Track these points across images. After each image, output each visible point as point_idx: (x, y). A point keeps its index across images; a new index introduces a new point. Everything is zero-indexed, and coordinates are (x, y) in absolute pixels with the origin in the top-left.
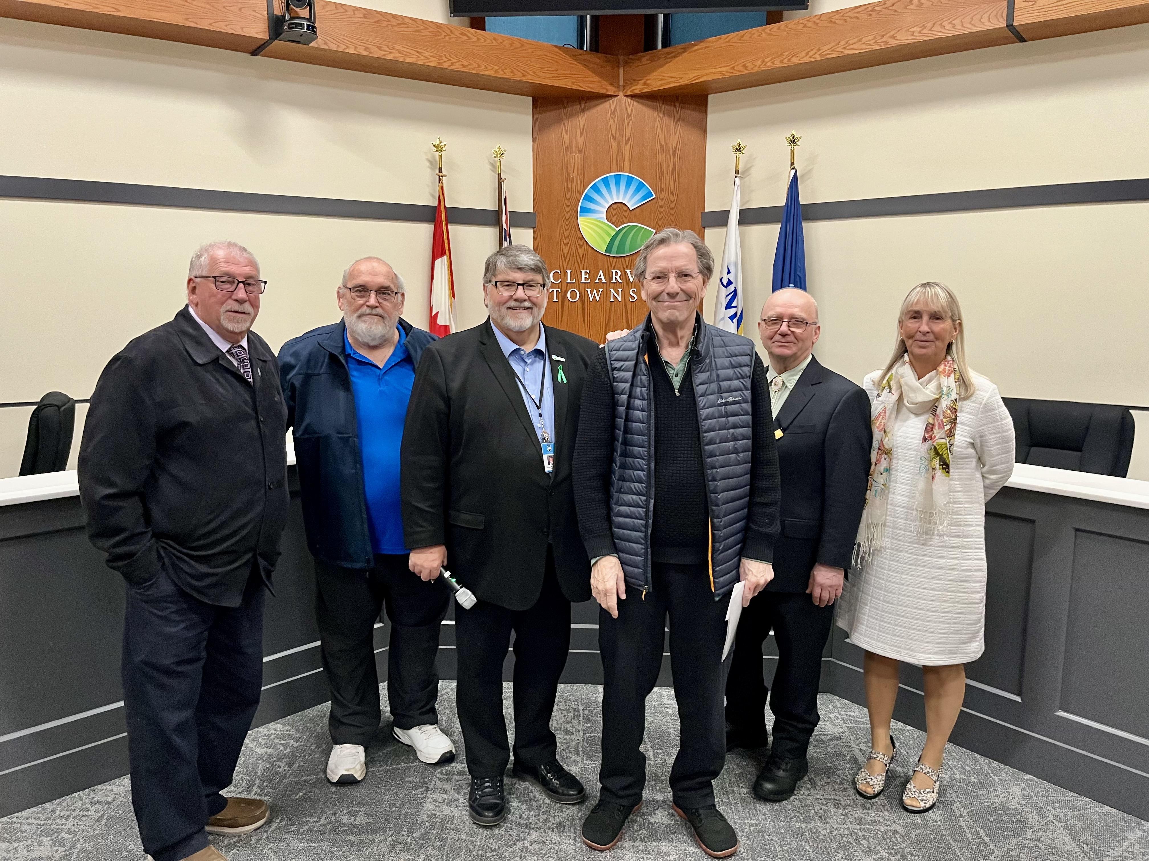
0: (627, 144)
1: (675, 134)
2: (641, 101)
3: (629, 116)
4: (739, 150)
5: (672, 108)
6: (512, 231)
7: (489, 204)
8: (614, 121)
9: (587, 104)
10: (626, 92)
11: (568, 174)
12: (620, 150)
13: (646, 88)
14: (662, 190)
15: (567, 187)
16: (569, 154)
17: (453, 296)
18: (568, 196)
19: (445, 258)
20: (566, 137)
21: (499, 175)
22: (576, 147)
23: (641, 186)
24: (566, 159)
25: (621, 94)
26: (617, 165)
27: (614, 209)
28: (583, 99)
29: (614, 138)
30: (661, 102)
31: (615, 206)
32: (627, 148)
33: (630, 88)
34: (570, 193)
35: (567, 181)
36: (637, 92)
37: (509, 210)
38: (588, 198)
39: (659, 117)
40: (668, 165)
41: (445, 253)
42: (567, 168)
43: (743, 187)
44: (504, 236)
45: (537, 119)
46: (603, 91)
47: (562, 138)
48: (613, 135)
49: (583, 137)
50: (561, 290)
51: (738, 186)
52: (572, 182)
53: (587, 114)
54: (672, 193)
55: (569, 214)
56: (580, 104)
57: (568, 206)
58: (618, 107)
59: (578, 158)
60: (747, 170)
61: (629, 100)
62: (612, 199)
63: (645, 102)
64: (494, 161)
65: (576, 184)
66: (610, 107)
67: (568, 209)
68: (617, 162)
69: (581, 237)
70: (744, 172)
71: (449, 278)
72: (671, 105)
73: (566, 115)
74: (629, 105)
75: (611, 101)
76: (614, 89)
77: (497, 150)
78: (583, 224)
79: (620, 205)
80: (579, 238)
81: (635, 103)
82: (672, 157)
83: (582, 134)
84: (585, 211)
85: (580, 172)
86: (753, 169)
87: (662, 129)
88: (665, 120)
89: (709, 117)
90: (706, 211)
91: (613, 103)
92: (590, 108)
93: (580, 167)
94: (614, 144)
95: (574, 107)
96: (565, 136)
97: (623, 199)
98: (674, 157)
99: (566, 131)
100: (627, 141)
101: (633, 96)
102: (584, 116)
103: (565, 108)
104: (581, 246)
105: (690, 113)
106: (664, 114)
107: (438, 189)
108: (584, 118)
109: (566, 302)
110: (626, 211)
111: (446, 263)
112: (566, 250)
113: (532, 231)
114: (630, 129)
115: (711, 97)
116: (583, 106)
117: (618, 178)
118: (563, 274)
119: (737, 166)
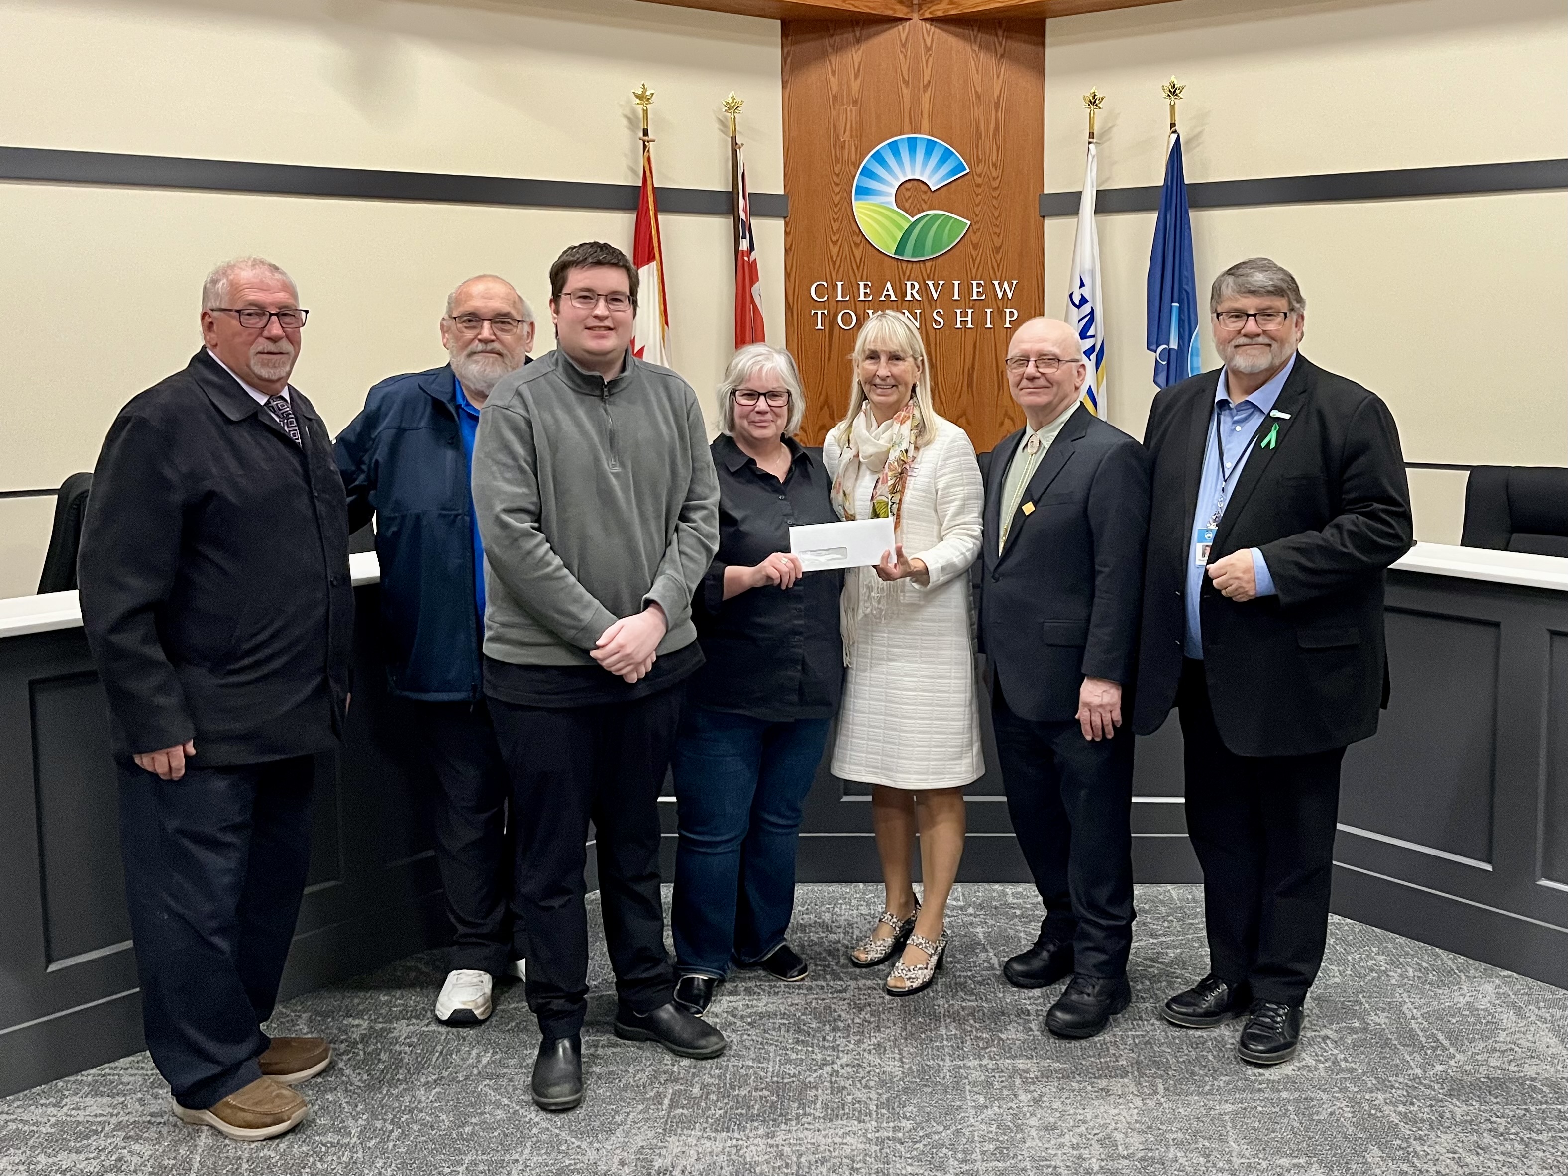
0: (924, 91)
1: (998, 77)
2: (946, 27)
3: (928, 49)
4: (1094, 102)
5: (992, 38)
6: (755, 222)
7: (718, 183)
8: (905, 56)
9: (865, 32)
10: (923, 14)
11: (837, 137)
12: (916, 101)
13: (953, 9)
14: (979, 161)
15: (836, 156)
16: (837, 107)
17: (667, 323)
18: (837, 170)
19: (654, 265)
20: (834, 81)
21: (733, 139)
22: (848, 95)
23: (946, 156)
24: (834, 113)
25: (915, 17)
26: (911, 123)
27: (908, 190)
28: (858, 23)
29: (906, 83)
30: (976, 29)
31: (908, 185)
32: (926, 98)
33: (929, 8)
34: (839, 166)
35: (835, 146)
36: (940, 14)
37: (748, 190)
38: (867, 172)
39: (973, 51)
40: (988, 123)
41: (654, 258)
42: (834, 127)
43: (1099, 154)
44: (741, 230)
45: (788, 53)
46: (889, 13)
47: (827, 81)
48: (903, 78)
49: (859, 81)
50: (828, 312)
51: (1094, 157)
52: (843, 147)
53: (864, 46)
54: (994, 165)
55: (838, 197)
56: (854, 31)
57: (837, 184)
58: (910, 37)
59: (851, 111)
60: (1105, 132)
61: (928, 26)
62: (905, 174)
63: (953, 29)
64: (725, 118)
65: (850, 152)
66: (900, 36)
67: (837, 189)
68: (910, 119)
69: (858, 231)
70: (1102, 135)
71: (659, 295)
72: (991, 34)
73: (832, 47)
74: (929, 35)
75: (900, 27)
76: (905, 10)
77: (730, 101)
78: (861, 213)
79: (915, 182)
80: (854, 232)
81: (937, 31)
82: (993, 112)
83: (856, 77)
84: (863, 191)
85: (854, 134)
86: (1115, 130)
87: (977, 70)
88: (982, 55)
89: (1048, 51)
90: (1046, 192)
91: (904, 29)
92: (869, 37)
93: (854, 126)
94: (905, 91)
95: (846, 36)
96: (832, 79)
97: (922, 174)
98: (997, 112)
99: (833, 73)
100: (926, 87)
101: (933, 20)
102: (859, 49)
103: (832, 36)
104: (857, 245)
105: (1020, 47)
106: (980, 47)
107: (641, 162)
108: (860, 52)
109: (836, 331)
110: (925, 192)
111: (655, 272)
112: (835, 250)
113: (783, 222)
114: (929, 68)
115: (1048, 21)
116: (858, 34)
117: (912, 144)
118: (830, 288)
119: (1091, 126)
